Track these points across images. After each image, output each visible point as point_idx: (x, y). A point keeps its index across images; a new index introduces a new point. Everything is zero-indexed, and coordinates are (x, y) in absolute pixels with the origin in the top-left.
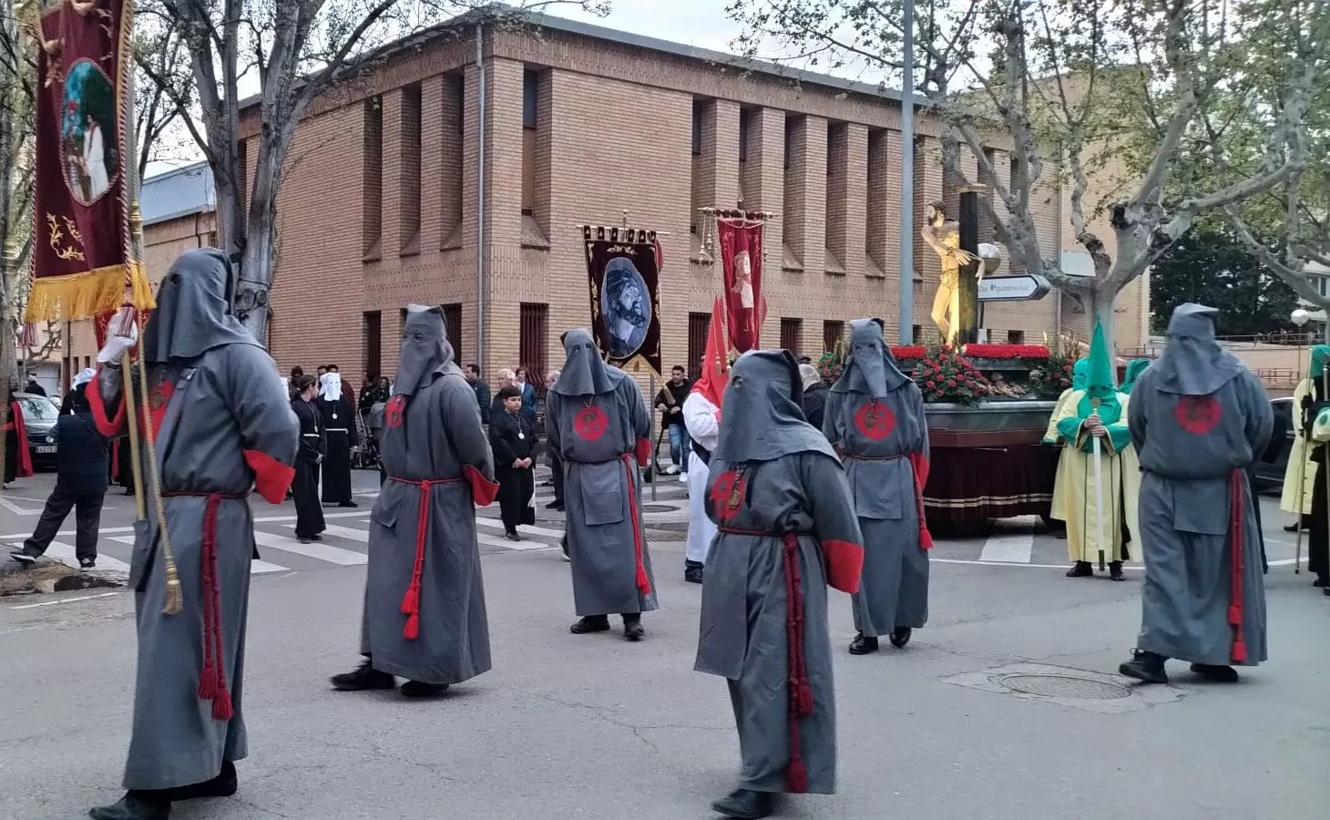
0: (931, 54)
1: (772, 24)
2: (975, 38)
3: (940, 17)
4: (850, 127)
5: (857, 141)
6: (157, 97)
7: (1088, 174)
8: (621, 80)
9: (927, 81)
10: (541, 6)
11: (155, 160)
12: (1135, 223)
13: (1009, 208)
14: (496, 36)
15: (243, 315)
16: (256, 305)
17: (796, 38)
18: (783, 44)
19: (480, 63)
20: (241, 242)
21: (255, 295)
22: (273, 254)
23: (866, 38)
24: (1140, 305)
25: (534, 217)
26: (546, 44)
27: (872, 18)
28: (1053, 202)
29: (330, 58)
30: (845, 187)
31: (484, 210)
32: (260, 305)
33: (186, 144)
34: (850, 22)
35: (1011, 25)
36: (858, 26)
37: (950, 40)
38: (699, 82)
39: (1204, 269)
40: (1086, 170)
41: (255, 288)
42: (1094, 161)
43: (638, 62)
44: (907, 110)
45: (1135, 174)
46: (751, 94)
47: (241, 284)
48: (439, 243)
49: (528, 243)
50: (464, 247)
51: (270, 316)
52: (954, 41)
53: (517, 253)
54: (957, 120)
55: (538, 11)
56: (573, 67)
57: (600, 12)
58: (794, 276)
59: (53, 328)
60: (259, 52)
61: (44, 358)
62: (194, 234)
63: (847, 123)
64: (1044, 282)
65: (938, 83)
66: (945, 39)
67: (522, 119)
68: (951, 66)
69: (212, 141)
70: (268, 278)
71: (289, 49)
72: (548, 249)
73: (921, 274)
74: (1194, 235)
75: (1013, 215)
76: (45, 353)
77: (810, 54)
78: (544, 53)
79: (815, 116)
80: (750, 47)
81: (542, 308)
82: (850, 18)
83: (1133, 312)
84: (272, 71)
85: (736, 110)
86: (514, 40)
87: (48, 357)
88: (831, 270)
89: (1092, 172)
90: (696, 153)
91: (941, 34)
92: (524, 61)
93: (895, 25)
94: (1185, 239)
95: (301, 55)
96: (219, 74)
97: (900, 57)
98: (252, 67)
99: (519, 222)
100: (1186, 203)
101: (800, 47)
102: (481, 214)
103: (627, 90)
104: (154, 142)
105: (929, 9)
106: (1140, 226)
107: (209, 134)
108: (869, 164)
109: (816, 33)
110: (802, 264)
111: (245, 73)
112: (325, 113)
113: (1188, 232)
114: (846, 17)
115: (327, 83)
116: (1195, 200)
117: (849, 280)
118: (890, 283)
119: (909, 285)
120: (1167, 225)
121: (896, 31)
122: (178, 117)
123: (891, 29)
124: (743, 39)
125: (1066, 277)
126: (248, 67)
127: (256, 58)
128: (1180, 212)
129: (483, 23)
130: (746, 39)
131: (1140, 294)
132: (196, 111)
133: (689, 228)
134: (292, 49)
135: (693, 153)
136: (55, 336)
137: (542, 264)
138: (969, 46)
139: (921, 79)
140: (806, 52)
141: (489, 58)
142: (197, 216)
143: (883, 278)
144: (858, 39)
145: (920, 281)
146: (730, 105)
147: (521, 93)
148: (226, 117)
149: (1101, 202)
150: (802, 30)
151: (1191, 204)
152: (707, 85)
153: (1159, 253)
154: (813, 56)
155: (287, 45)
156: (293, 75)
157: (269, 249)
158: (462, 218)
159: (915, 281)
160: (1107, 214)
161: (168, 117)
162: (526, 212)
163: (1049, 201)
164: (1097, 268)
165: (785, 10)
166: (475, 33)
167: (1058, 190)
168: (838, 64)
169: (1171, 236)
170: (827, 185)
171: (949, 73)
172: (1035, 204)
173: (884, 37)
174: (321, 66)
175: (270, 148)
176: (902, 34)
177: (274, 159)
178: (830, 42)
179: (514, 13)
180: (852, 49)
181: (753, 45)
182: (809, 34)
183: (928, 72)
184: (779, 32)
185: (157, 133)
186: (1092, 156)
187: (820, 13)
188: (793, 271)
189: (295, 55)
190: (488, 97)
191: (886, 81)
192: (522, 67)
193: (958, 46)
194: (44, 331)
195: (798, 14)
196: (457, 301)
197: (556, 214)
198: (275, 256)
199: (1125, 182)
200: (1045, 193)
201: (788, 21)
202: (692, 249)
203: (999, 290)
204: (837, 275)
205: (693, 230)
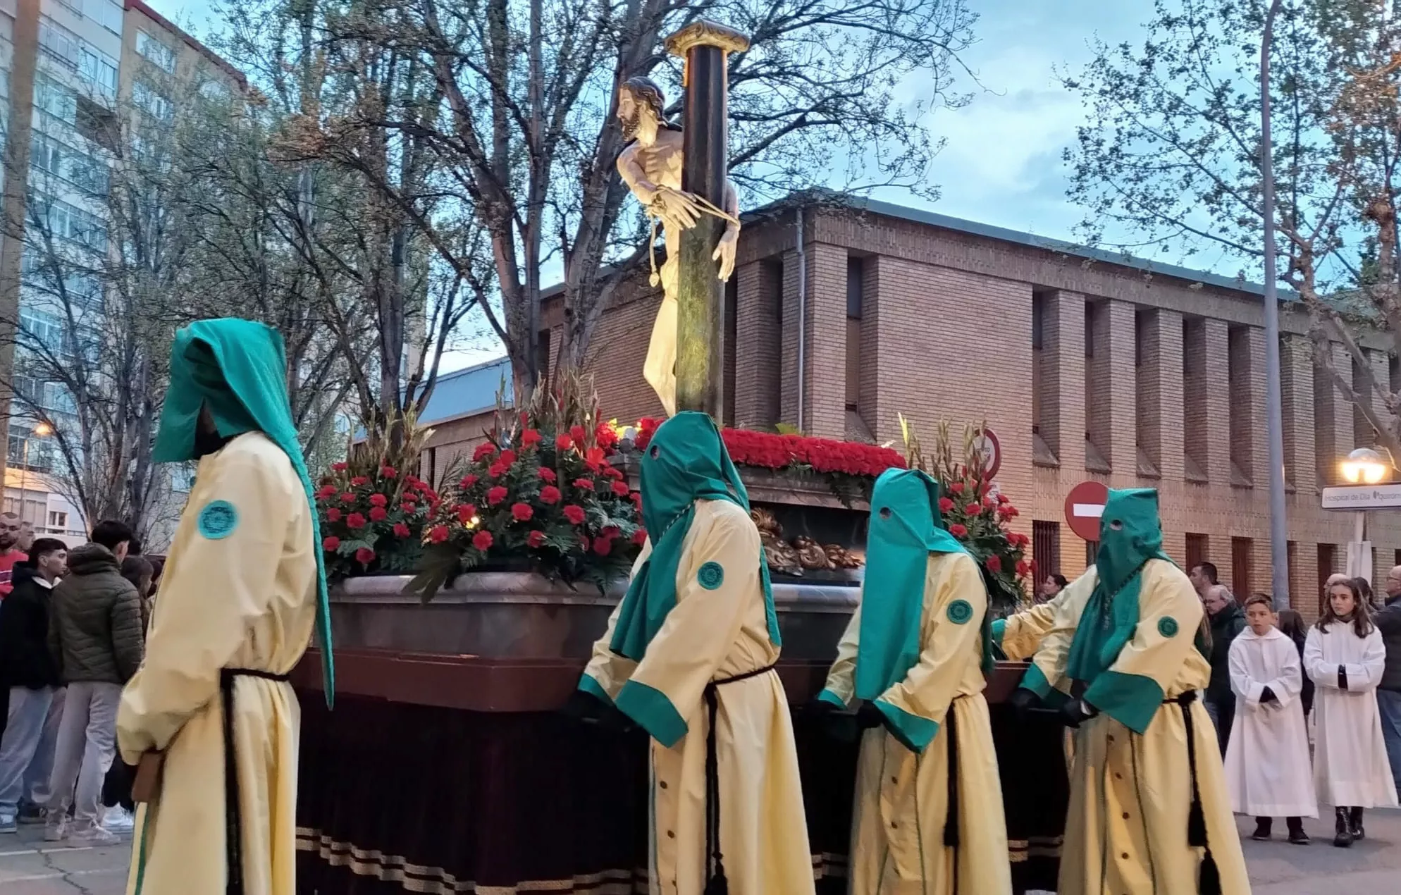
0: (1295, 241)
1: (1118, 208)
2: (1344, 223)
3: (1303, 202)
4: (1208, 322)
5: (1216, 339)
6: (457, 284)
8: (954, 269)
9: (1292, 269)
10: (865, 190)
11: (452, 350)
13: (1389, 408)
14: (818, 221)
17: (1144, 224)
18: (1132, 231)
19: (800, 249)
23: (1222, 224)
25: (860, 412)
26: (870, 229)
27: (1228, 205)
29: (639, 243)
30: (1204, 388)
31: (803, 404)
33: (485, 334)
34: (1203, 206)
35: (1383, 209)
36: (1213, 211)
37: (1315, 228)
38: (1039, 272)
43: (972, 251)
44: (1272, 305)
46: (1097, 285)
52: (1320, 229)
54: (1327, 311)
55: (864, 195)
56: (901, 254)
57: (930, 196)
60: (563, 234)
63: (1203, 318)
65: (1303, 273)
66: (1311, 228)
67: (845, 308)
68: (1317, 254)
69: (510, 328)
71: (595, 232)
73: (1293, 484)
75: (1395, 416)
77: (1160, 241)
78: (869, 239)
79: (1167, 310)
80: (1094, 233)
82: (1203, 202)
84: (576, 256)
85: (1080, 304)
86: (836, 225)
88: (1191, 478)
90: (1038, 346)
91: (1305, 221)
92: (847, 248)
93: (1254, 210)
95: (609, 239)
96: (521, 260)
97: (1260, 246)
98: (557, 252)
99: (842, 415)
101: (1148, 232)
102: (801, 408)
103: (961, 279)
104: (451, 332)
105: (1290, 195)
107: (508, 321)
108: (1230, 363)
109: (1165, 218)
110: (1158, 469)
111: (548, 257)
112: (633, 302)
114: (1198, 201)
115: (635, 267)
117: (1213, 489)
118: (1260, 492)
119: (1281, 496)
121: (1255, 216)
122: (478, 306)
123: (1249, 214)
124: (1085, 224)
126: (553, 251)
127: (559, 241)
129: (803, 206)
130: (1090, 225)
132: (496, 299)
133: (1031, 428)
134: (599, 231)
135: (1034, 347)
138: (1337, 232)
139: (1285, 269)
140: (1156, 238)
141: (809, 244)
143: (1251, 488)
144: (1213, 224)
145: (1293, 493)
146: (1074, 296)
147: (844, 281)
148: (527, 303)
150: (1152, 215)
152: (1048, 276)
154: (1164, 243)
155: (593, 227)
156: (599, 259)
159: (1287, 492)
161: (466, 305)
162: (850, 408)
165: (1132, 193)
166: (795, 220)
168: (1192, 251)
170: (1185, 384)
171: (1316, 261)
173: (1242, 222)
174: (628, 252)
175: (572, 335)
176: (1261, 220)
177: (576, 347)
178: (1183, 228)
179: (837, 196)
180: (1207, 235)
181: (1098, 231)
182: (1159, 219)
183: (1292, 260)
184: (1126, 218)
185: (455, 320)
187: (1170, 197)
188: (1148, 477)
189: (603, 239)
190: (809, 285)
191: (1245, 269)
192: (846, 254)
193: (1324, 236)
195: (1145, 198)
197: (882, 409)
201: (1135, 207)
202: (1035, 451)
203: (1383, 497)
204: (1199, 483)
205: (1036, 430)
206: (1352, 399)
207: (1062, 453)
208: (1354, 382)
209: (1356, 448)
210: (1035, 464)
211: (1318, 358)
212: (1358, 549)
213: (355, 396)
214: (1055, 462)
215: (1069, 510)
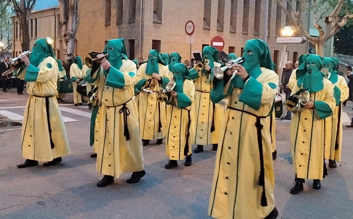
7: (318, 7)
12: (331, 22)
13: (295, 16)
15: (67, 41)
16: (71, 38)
20: (67, 18)
21: (71, 35)
22: (77, 22)
24: (330, 45)
25: (157, 14)
28: (308, 15)
30: (249, 8)
32: (73, 38)
39: (349, 35)
40: (318, 5)
41: (71, 32)
42: (320, 3)
45: (332, 7)
47: (67, 31)
48: (128, 21)
49: (155, 21)
50: (136, 22)
51: (76, 41)
53: (152, 24)
58: (233, 34)
59: (10, 42)
61: (7, 51)
62: (54, 14)
64: (305, 38)
70: (75, 30)
72: (161, 24)
73: (270, 35)
74: (347, 26)
75: (297, 18)
76: (7, 50)
81: (159, 41)
83: (329, 47)
87: (8, 51)
88: (244, 33)
89: (320, 6)
94: (345, 27)
99: (153, 15)
100: (346, 16)
102: (141, 12)
106: (333, 23)
108: (256, 1)
110: (236, 30)
113: (345, 25)
116: (348, 16)
117: (249, 36)
118: (261, 37)
120: (340, 23)
125: (311, 37)
128: (344, 19)
131: (331, 42)
133: (203, 19)
136: (10, 44)
137: (159, 28)
142: (54, 9)
143: (259, 35)
149: (322, 15)
151: (348, 17)
153: (338, 31)
157: (75, 20)
158: (135, 13)
160: (324, 19)
162: (155, 12)
163: (307, 14)
164: (320, 35)
167: (309, 11)
169: (341, 26)
172: (303, 14)
186: (320, 1)
188: (233, 32)
194: (7, 43)
196: (133, 39)
197: (163, 13)
198: (77, 23)
199: (329, 9)
200: (306, 12)
202: (204, 25)
203: (292, 40)
204: (246, 34)
205: (204, 19)
206: (286, 13)
207: (211, 26)
208: (287, 9)
209: (286, 26)
210: (203, 29)
211: (278, 2)
212: (284, 53)
213: (12, 4)
214: (209, 28)
215: (212, 44)
